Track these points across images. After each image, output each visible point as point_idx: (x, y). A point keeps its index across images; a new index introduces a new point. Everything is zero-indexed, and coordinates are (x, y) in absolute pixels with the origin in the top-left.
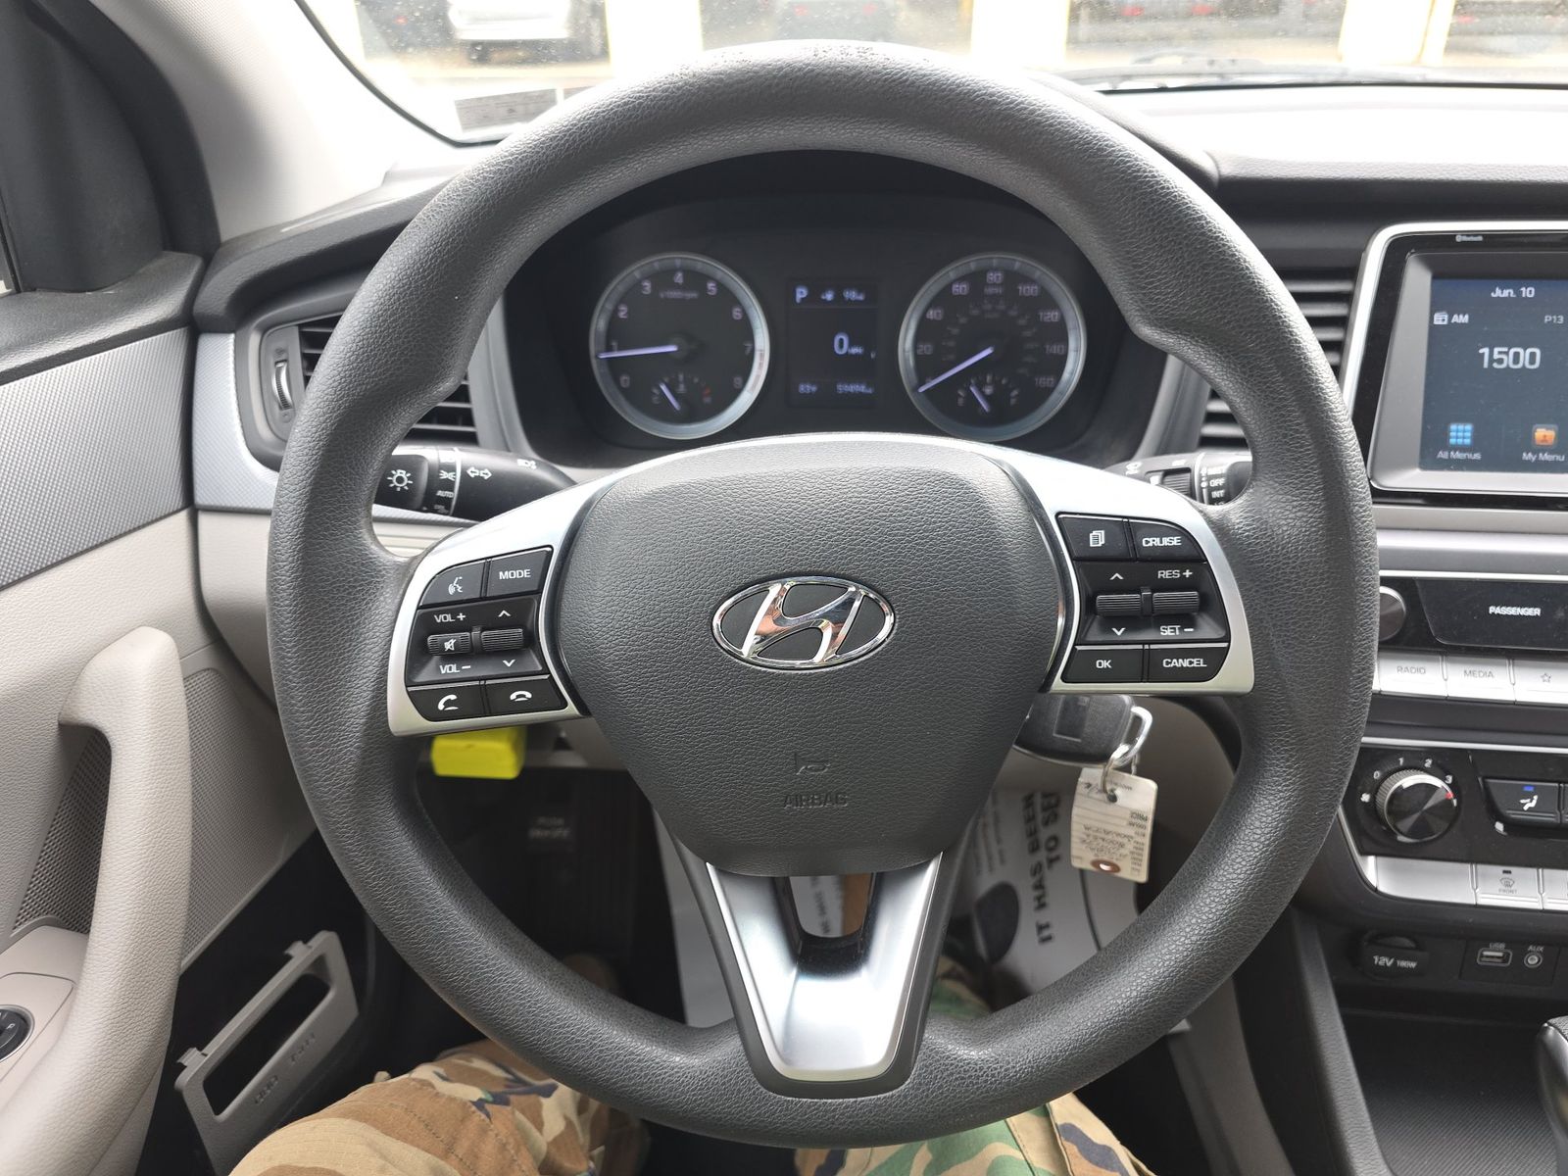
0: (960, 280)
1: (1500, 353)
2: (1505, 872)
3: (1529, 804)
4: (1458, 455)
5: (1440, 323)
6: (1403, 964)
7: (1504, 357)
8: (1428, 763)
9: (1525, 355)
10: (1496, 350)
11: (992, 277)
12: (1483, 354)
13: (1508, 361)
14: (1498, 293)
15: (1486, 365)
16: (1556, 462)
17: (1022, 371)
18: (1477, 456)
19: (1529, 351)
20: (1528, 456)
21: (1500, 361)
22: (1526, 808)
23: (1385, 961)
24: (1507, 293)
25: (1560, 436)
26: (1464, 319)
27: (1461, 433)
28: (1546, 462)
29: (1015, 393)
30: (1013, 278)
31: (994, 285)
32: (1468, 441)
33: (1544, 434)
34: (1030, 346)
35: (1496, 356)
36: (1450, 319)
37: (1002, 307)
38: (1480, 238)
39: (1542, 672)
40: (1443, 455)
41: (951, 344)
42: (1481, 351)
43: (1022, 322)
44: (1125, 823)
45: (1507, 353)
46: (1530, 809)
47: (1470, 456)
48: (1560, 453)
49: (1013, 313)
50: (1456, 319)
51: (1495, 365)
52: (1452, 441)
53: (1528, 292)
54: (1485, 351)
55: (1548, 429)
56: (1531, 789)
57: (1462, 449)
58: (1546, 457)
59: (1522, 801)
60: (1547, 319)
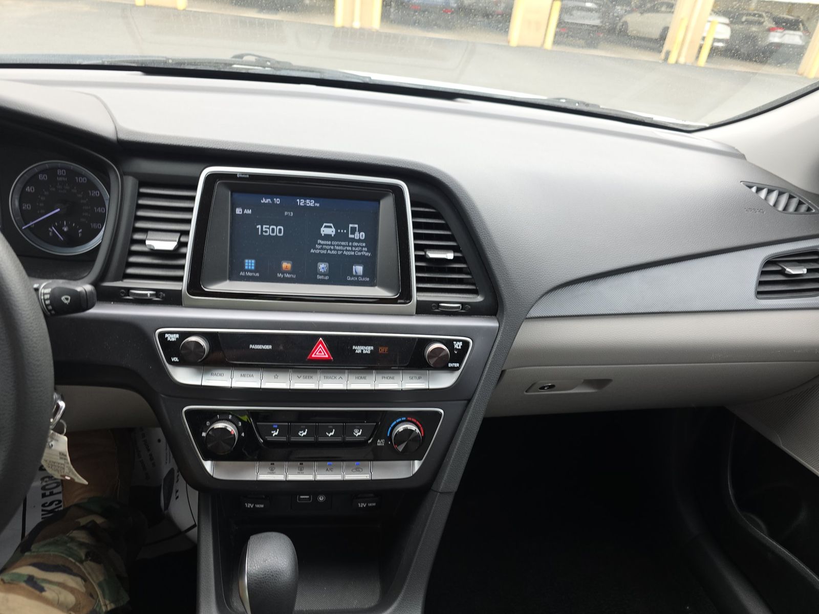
0: (43, 172)
1: (265, 228)
2: (271, 464)
3: (275, 433)
4: (249, 274)
5: (239, 213)
6: (258, 506)
7: (268, 230)
8: (230, 417)
9: (277, 229)
10: (264, 226)
11: (59, 172)
12: (259, 228)
13: (269, 232)
14: (264, 201)
15: (260, 233)
16: (291, 278)
17: (83, 220)
18: (258, 275)
19: (278, 227)
20: (279, 275)
21: (266, 232)
22: (274, 435)
23: (250, 505)
24: (268, 201)
25: (293, 266)
26: (249, 212)
27: (250, 264)
28: (287, 278)
29: (80, 231)
30: (72, 174)
31: (62, 176)
32: (253, 268)
33: (286, 265)
34: (86, 208)
35: (264, 229)
36: (243, 211)
37: (67, 187)
38: (248, 176)
39: (274, 374)
40: (242, 274)
41: (41, 205)
42: (258, 227)
43: (80, 196)
44: (59, 458)
45: (269, 228)
46: (275, 435)
47: (254, 274)
48: (294, 274)
49: (74, 191)
50: (246, 211)
51: (264, 233)
52: (246, 267)
53: (277, 201)
54: (259, 227)
55: (288, 263)
56: (276, 426)
57: (251, 271)
58: (288, 276)
59: (272, 432)
60: (286, 213)
